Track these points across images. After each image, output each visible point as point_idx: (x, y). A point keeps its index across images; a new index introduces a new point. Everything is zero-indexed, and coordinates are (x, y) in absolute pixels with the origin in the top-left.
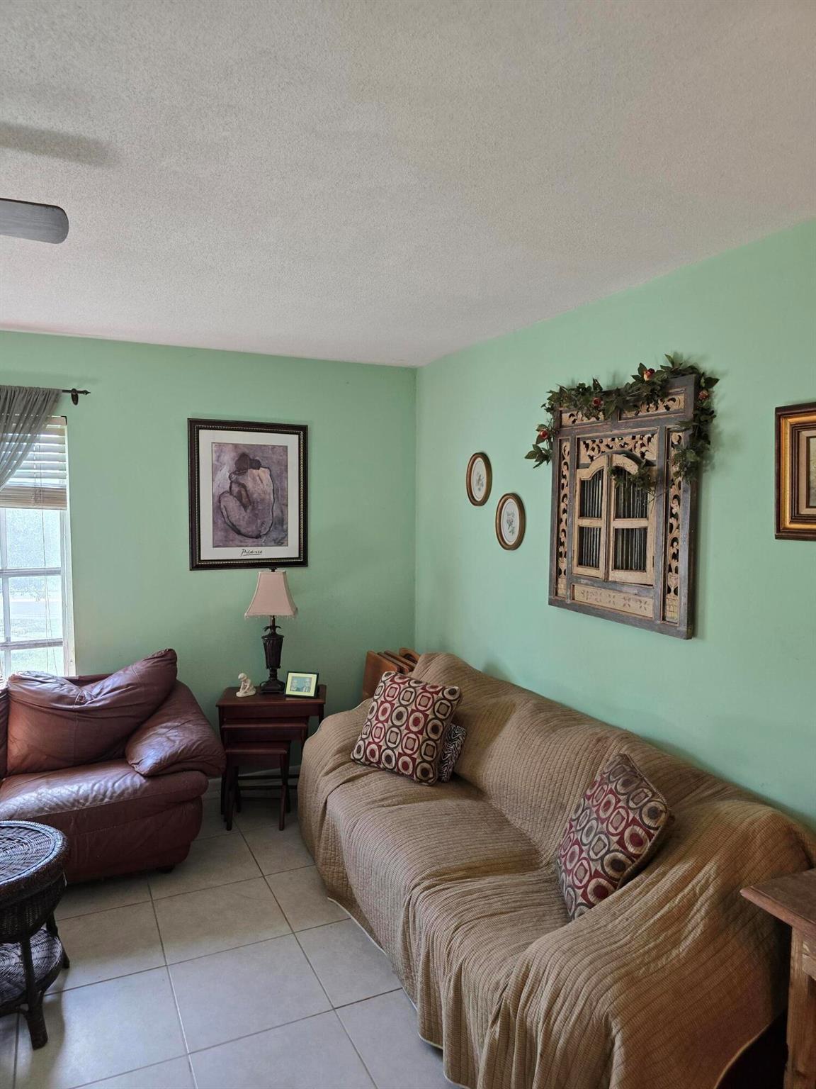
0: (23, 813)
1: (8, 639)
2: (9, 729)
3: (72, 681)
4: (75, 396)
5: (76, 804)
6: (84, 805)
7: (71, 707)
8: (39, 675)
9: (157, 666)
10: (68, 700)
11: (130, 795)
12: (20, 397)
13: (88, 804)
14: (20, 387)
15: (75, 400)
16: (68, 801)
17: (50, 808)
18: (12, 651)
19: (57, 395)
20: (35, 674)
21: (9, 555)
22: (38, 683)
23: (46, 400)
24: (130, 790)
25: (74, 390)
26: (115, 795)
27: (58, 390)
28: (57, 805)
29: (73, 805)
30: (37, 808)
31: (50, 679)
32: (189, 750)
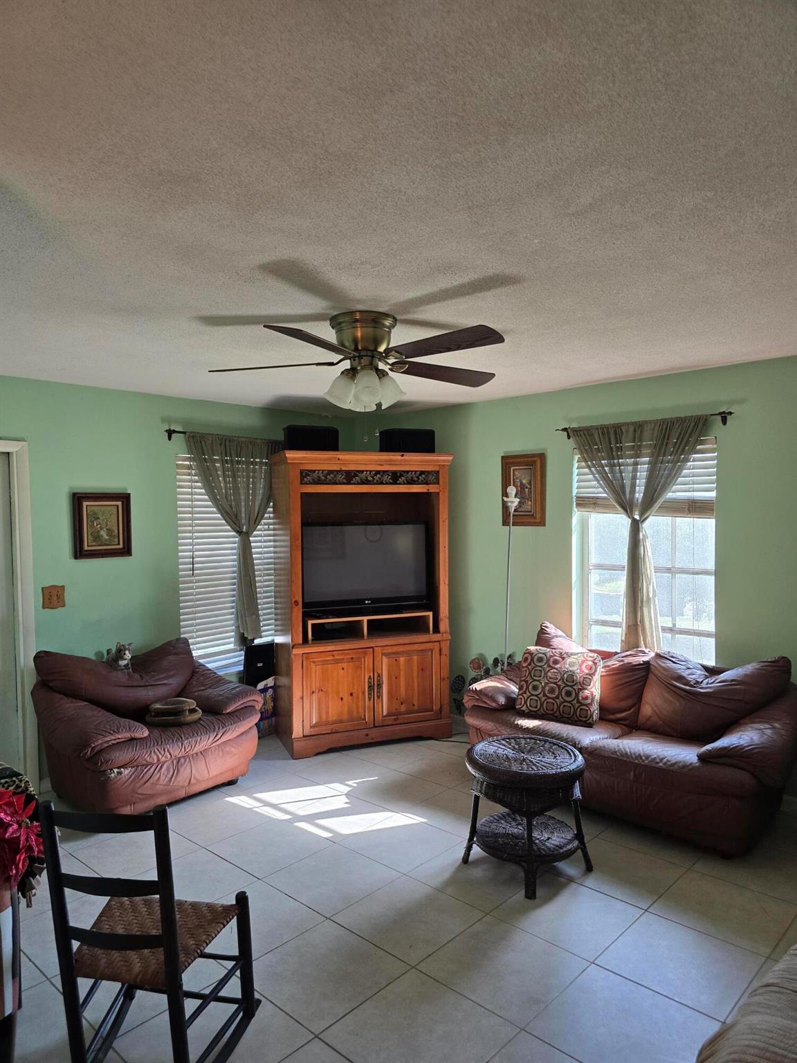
0: (603, 750)
1: (674, 625)
2: (644, 695)
3: (706, 668)
4: (724, 417)
5: (639, 758)
6: (643, 761)
7: (683, 687)
8: (674, 655)
9: (764, 670)
10: (685, 681)
11: (679, 768)
12: (677, 426)
13: (646, 762)
14: (677, 418)
15: (724, 421)
16: (634, 754)
17: (621, 754)
18: (677, 635)
19: (706, 419)
20: (671, 654)
21: (677, 556)
22: (670, 662)
23: (696, 425)
24: (681, 764)
25: (724, 412)
26: (669, 763)
27: (706, 415)
28: (627, 754)
29: (637, 758)
30: (613, 750)
31: (683, 661)
32: (743, 748)
